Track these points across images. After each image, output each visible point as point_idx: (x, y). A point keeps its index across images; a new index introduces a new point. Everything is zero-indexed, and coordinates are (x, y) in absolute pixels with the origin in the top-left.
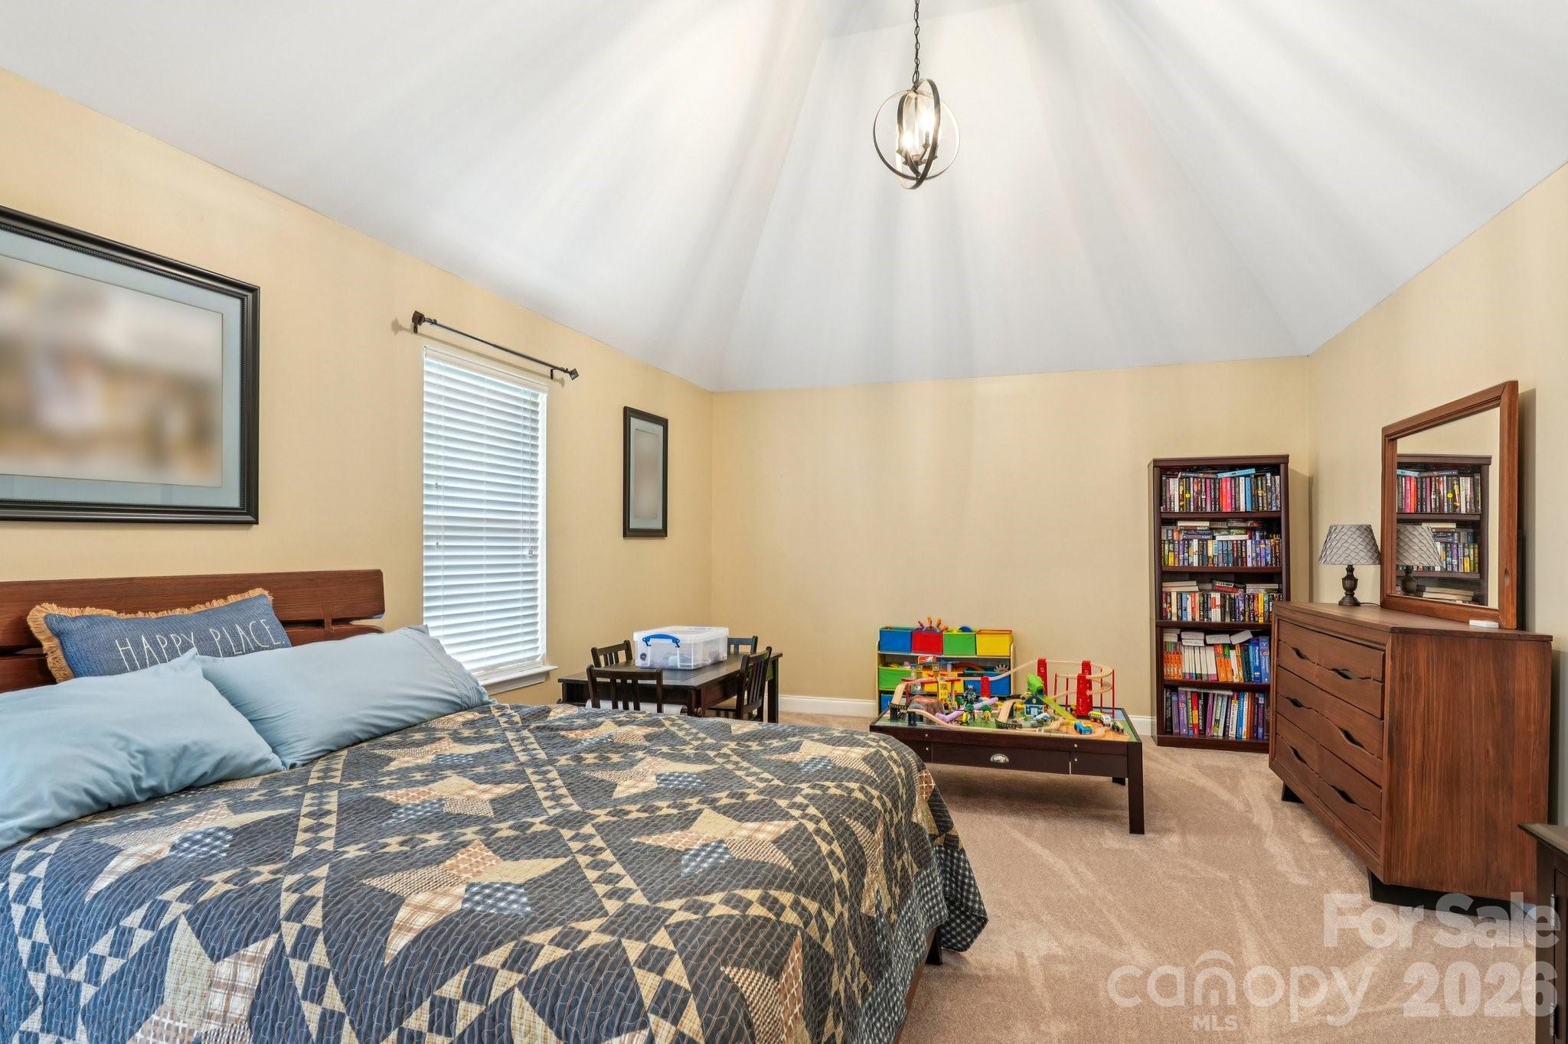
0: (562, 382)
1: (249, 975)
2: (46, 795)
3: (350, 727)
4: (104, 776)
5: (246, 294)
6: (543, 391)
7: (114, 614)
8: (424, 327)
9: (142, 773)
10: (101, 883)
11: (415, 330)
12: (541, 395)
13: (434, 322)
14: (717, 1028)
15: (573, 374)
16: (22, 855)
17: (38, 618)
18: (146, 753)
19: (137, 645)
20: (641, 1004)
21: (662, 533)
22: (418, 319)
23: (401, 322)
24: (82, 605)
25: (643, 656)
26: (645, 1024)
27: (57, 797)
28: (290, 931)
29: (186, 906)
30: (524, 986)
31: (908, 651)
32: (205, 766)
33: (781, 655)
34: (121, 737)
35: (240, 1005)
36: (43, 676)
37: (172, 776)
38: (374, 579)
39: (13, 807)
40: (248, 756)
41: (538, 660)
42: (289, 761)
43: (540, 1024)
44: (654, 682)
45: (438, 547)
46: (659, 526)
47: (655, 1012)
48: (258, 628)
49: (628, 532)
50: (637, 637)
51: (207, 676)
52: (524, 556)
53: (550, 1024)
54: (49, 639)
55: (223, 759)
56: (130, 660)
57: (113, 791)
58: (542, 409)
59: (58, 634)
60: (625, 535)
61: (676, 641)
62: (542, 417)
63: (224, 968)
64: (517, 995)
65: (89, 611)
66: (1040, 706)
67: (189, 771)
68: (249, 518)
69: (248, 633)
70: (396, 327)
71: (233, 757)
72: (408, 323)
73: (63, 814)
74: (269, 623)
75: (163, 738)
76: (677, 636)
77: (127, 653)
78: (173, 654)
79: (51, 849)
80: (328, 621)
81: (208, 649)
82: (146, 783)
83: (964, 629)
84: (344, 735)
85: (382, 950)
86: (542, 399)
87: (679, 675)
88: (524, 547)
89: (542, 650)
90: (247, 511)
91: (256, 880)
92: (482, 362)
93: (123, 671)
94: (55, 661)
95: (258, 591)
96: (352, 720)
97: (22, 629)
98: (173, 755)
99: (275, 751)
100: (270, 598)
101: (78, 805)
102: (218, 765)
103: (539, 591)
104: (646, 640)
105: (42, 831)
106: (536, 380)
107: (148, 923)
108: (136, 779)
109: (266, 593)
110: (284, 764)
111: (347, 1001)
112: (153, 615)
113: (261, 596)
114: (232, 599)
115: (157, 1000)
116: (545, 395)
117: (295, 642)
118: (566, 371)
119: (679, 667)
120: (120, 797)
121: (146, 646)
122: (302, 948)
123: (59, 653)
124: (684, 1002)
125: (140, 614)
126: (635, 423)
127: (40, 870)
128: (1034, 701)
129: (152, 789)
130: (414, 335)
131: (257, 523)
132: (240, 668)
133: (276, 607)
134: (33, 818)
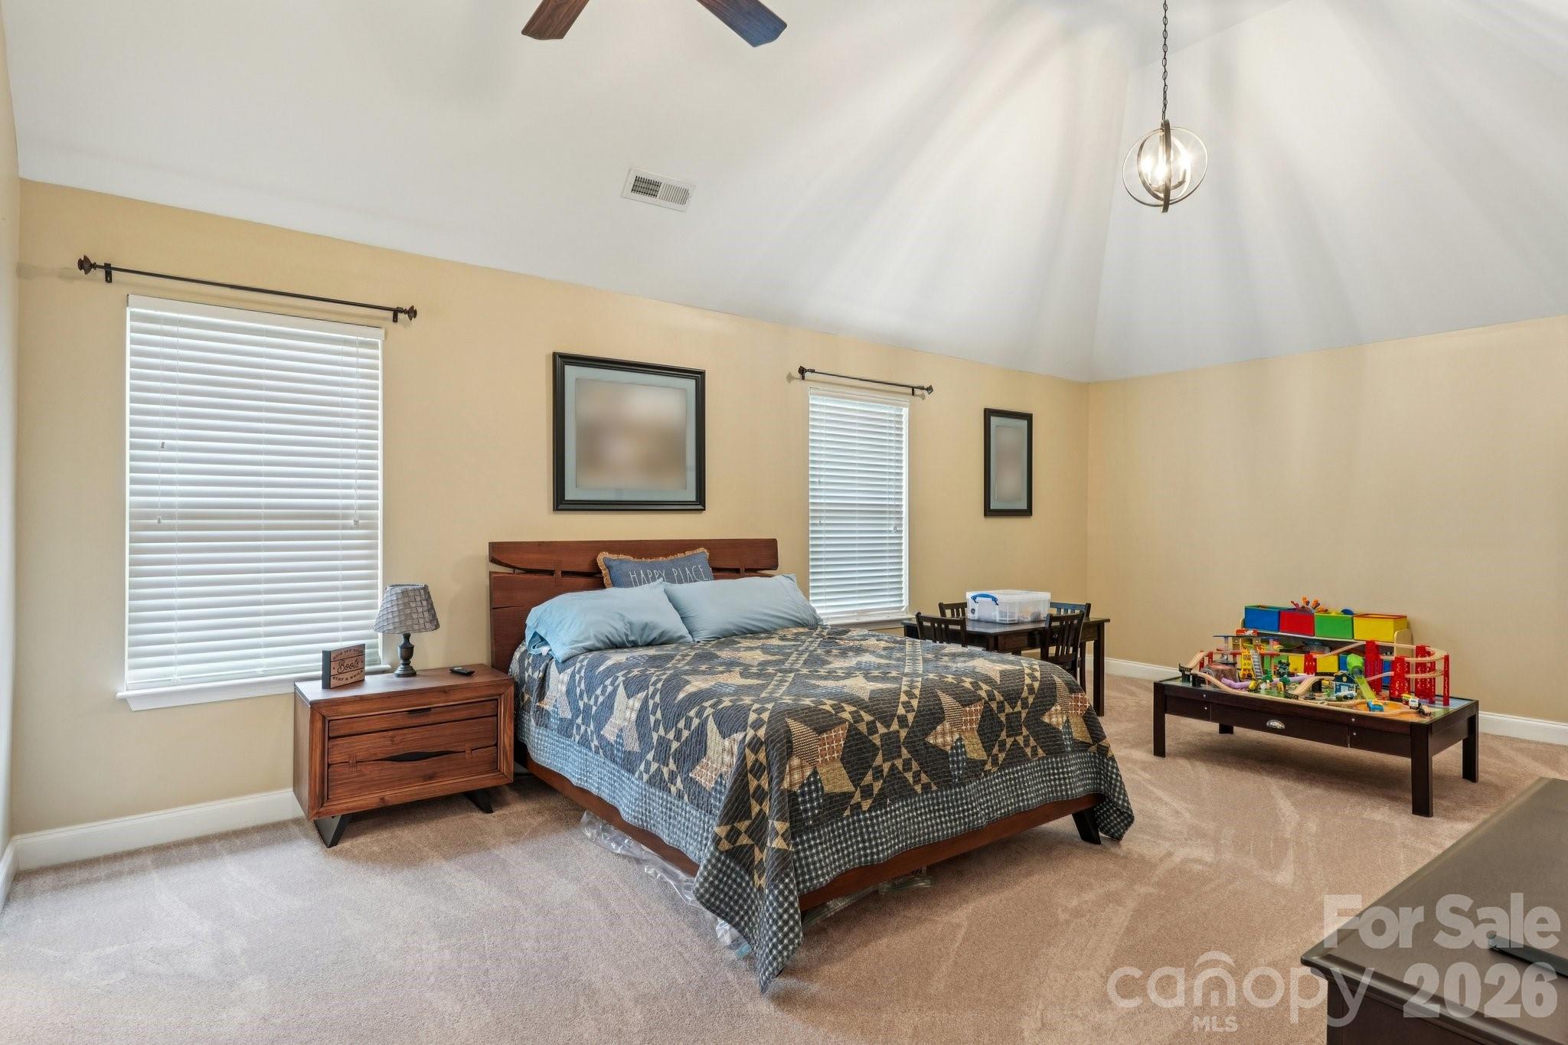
0: (923, 397)
1: (637, 705)
2: (592, 636)
3: (731, 627)
4: (613, 631)
5: (698, 377)
6: (904, 406)
7: (632, 559)
8: (807, 375)
9: (629, 633)
10: (601, 668)
11: (803, 378)
12: (904, 409)
13: (813, 371)
14: (771, 736)
15: (930, 389)
16: (581, 657)
17: (602, 557)
18: (631, 624)
19: (639, 575)
20: (747, 723)
21: (1028, 512)
22: (802, 371)
23: (793, 375)
24: (618, 553)
25: (973, 611)
26: (745, 730)
27: (595, 636)
28: (651, 689)
29: (623, 678)
30: (713, 714)
31: (1275, 631)
32: (655, 634)
33: (1108, 621)
34: (622, 615)
35: (634, 716)
36: (601, 585)
37: (641, 636)
38: (771, 545)
39: (581, 638)
40: (675, 632)
41: (903, 609)
42: (697, 640)
43: (715, 727)
44: (958, 628)
45: (821, 524)
46: (1024, 506)
47: (751, 726)
48: (697, 571)
49: (989, 512)
50: (969, 595)
51: (666, 592)
52: (890, 531)
53: (718, 728)
54: (605, 570)
55: (663, 632)
56: (635, 582)
57: (617, 639)
58: (905, 420)
59: (608, 567)
60: (986, 515)
61: (995, 600)
62: (905, 426)
63: (631, 702)
64: (711, 717)
65: (622, 557)
66: (1352, 685)
67: (648, 636)
68: (700, 507)
69: (691, 572)
70: (790, 378)
71: (668, 632)
72: (799, 375)
73: (598, 645)
74: (703, 566)
75: (639, 618)
76: (996, 596)
77: (634, 578)
78: (654, 579)
79: (590, 656)
80: (742, 570)
81: (670, 579)
82: (632, 638)
83: (1346, 612)
84: (727, 630)
85: (676, 698)
86: (905, 411)
87: (983, 624)
88: (890, 525)
89: (905, 603)
90: (700, 502)
91: (648, 672)
92: (853, 391)
93: (632, 586)
94: (607, 580)
95: (702, 549)
96: (731, 623)
97: (595, 564)
98: (642, 627)
99: (690, 633)
100: (708, 554)
101: (604, 642)
102: (662, 634)
103: (904, 558)
104: (974, 598)
105: (590, 650)
106: (901, 398)
107: (612, 684)
108: (627, 635)
109: (706, 551)
110: (694, 641)
111: (663, 715)
112: (649, 560)
113: (704, 552)
114: (688, 553)
115: (612, 713)
116: (907, 409)
117: (716, 578)
118: (922, 388)
119: (997, 621)
120: (619, 642)
121: (643, 576)
122: (653, 696)
123: (608, 577)
124: (762, 725)
125: (643, 559)
126: (994, 420)
127: (585, 663)
128: (1345, 679)
129: (633, 641)
130: (803, 381)
131: (704, 510)
132: (682, 590)
133: (710, 561)
134: (587, 644)
